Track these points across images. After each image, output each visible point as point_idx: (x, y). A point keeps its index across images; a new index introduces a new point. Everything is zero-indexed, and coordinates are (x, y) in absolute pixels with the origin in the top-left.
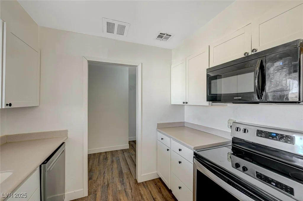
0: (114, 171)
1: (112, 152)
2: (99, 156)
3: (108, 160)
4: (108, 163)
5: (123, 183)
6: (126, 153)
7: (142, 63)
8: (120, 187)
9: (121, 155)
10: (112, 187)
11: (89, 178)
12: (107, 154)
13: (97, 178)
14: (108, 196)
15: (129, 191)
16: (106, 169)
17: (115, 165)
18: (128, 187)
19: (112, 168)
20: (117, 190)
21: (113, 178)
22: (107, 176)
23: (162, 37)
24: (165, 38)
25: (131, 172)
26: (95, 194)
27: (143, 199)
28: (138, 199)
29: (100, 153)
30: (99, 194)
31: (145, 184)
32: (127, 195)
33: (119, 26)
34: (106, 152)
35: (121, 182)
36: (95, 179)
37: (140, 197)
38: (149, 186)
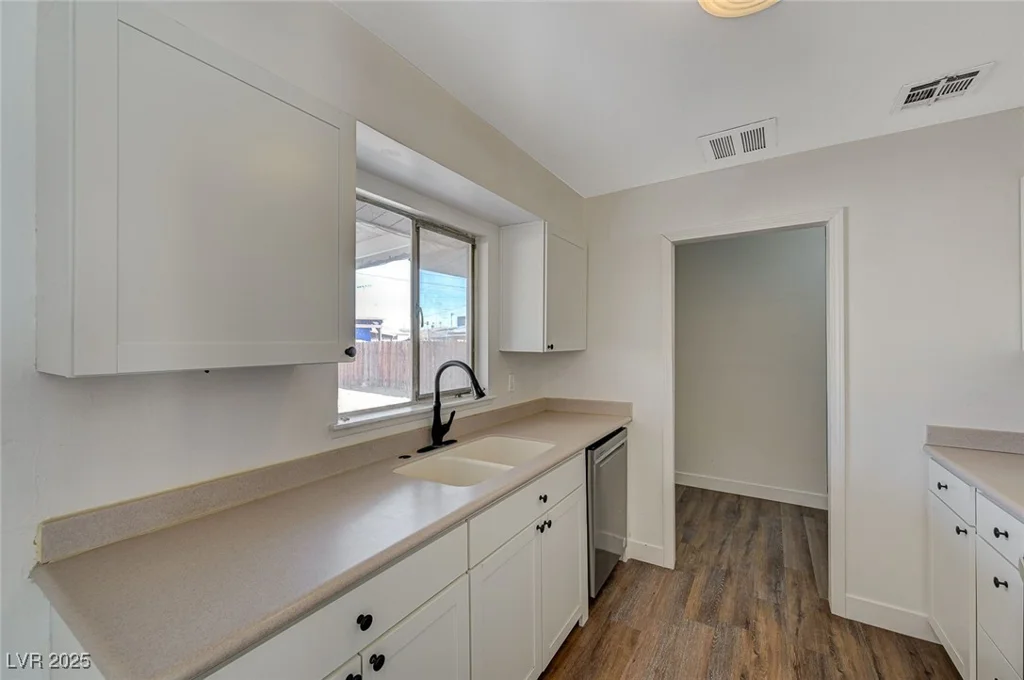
0: (754, 551)
1: (759, 503)
2: (717, 501)
3: (742, 519)
4: (738, 526)
5: (774, 588)
6: (810, 519)
7: (846, 210)
8: (761, 593)
9: (790, 520)
10: (739, 583)
11: (681, 537)
12: (744, 502)
13: (702, 546)
14: (724, 595)
15: (791, 616)
16: (731, 537)
17: (762, 538)
18: (790, 606)
19: (749, 541)
20: (750, 595)
21: (748, 566)
22: (727, 551)
23: (930, 94)
24: (946, 91)
25: (812, 576)
26: (691, 574)
27: (837, 659)
28: (815, 646)
29: (722, 495)
30: (700, 579)
31: (863, 633)
32: (780, 620)
33: (744, 136)
34: (739, 496)
35: (769, 584)
36: (697, 546)
37: (826, 648)
38: (875, 642)
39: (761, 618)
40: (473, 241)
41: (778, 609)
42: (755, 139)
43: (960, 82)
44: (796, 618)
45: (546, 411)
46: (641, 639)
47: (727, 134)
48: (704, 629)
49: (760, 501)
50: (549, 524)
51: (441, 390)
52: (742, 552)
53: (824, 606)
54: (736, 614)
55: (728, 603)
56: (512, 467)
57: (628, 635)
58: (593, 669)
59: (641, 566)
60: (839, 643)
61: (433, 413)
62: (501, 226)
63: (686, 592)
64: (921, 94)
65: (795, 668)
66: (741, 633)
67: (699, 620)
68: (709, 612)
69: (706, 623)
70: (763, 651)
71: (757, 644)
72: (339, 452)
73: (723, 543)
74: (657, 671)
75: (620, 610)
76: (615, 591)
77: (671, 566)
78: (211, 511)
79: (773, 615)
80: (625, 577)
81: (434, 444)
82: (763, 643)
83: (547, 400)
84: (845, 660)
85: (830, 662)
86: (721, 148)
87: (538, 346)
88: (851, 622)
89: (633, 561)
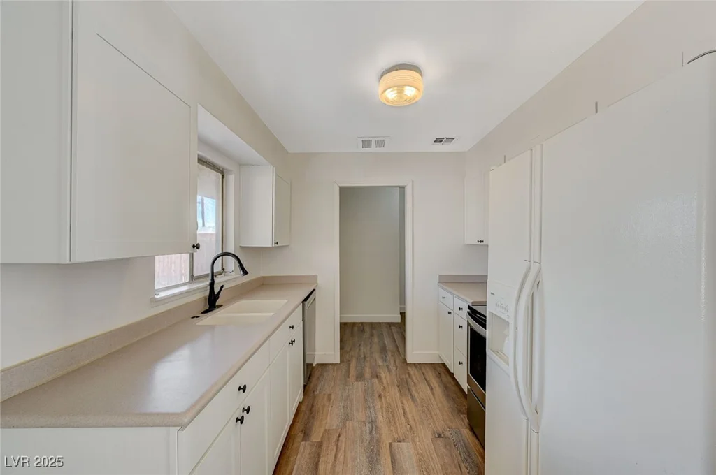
0: (374, 346)
3: (365, 333)
4: (365, 336)
5: (385, 359)
6: (394, 327)
7: (413, 182)
8: (380, 362)
9: (386, 329)
10: (370, 361)
13: (351, 349)
14: (365, 368)
15: (393, 368)
16: (362, 342)
17: (376, 340)
18: (392, 364)
19: (371, 342)
20: (376, 365)
21: (372, 353)
22: (362, 349)
23: (441, 142)
24: (446, 142)
25: (398, 351)
26: (349, 362)
27: (412, 379)
28: (403, 376)
29: (354, 324)
30: (353, 364)
31: (418, 366)
32: (389, 371)
33: (377, 141)
34: (362, 323)
35: (383, 358)
36: (348, 350)
37: (407, 376)
38: (423, 368)
39: (382, 372)
40: (222, 172)
41: (388, 367)
42: (381, 144)
43: (450, 140)
44: (395, 368)
45: (263, 284)
46: (333, 397)
47: (370, 139)
48: (360, 383)
49: (372, 323)
50: (294, 341)
51: (215, 271)
52: (369, 348)
53: (405, 361)
54: (372, 373)
55: (368, 370)
56: (272, 314)
57: (326, 396)
58: (313, 417)
59: (323, 366)
60: (411, 373)
61: (209, 288)
62: (241, 164)
63: (348, 371)
64: (438, 141)
65: (398, 386)
66: (375, 381)
67: (357, 381)
68: (360, 377)
69: (360, 381)
70: (385, 384)
71: (382, 382)
72: (157, 316)
73: (360, 346)
74: (344, 407)
75: (319, 388)
76: (314, 380)
77: (338, 361)
78: (82, 363)
79: (386, 369)
80: (317, 373)
81: (210, 308)
82: (385, 382)
83: (264, 277)
84: (414, 378)
85: (409, 380)
86: (366, 144)
87: (269, 243)
88: (414, 364)
89: (318, 364)
